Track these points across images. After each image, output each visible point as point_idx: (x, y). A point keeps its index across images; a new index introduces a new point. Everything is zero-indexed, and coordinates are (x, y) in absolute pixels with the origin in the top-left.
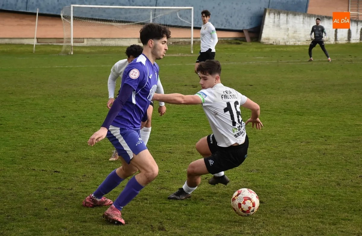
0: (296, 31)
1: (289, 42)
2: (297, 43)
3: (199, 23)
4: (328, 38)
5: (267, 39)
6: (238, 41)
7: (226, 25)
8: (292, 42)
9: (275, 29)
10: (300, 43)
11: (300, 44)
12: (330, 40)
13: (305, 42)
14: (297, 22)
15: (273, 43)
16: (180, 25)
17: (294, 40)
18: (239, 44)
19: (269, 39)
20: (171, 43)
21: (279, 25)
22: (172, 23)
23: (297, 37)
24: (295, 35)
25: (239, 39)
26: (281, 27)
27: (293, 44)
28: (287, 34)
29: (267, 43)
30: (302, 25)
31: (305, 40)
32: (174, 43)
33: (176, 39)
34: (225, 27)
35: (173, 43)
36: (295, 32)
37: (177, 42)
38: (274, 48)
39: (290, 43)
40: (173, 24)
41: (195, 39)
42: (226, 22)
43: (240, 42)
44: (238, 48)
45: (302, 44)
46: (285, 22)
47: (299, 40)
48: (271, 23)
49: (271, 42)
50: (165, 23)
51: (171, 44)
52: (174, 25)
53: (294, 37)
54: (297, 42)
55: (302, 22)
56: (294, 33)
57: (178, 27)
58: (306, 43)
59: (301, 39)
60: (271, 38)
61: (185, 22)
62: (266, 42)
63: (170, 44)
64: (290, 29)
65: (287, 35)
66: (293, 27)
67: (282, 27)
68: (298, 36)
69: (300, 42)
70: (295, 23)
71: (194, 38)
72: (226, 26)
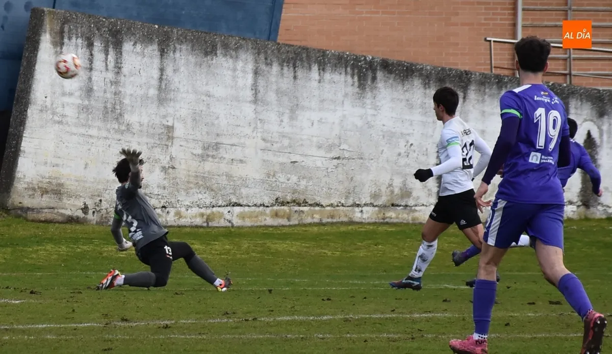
0: (217, 146)
1: (172, 211)
2: (221, 215)
4: (397, 191)
5: (45, 192)
8: (195, 210)
9: (94, 132)
10: (242, 216)
11: (237, 222)
12: (411, 202)
13: (268, 210)
14: (219, 91)
15: (80, 214)
17: (207, 199)
19: (57, 190)
21: (114, 109)
23: (223, 181)
24: (208, 166)
26: (126, 117)
27: (199, 221)
28: (165, 161)
29: (46, 215)
30: (248, 110)
31: (267, 201)
36: (211, 150)
38: (89, 240)
39: (179, 215)
45: (248, 223)
46: (153, 92)
47: (234, 200)
48: (71, 94)
49: (71, 207)
53: (203, 182)
54: (225, 210)
55: (248, 94)
56: (203, 158)
58: (276, 215)
59: (244, 191)
60: (71, 185)
62: (39, 210)
64: (180, 131)
65: (164, 169)
66: (196, 118)
67: (132, 118)
68: (229, 176)
69: (237, 210)
70: (209, 95)
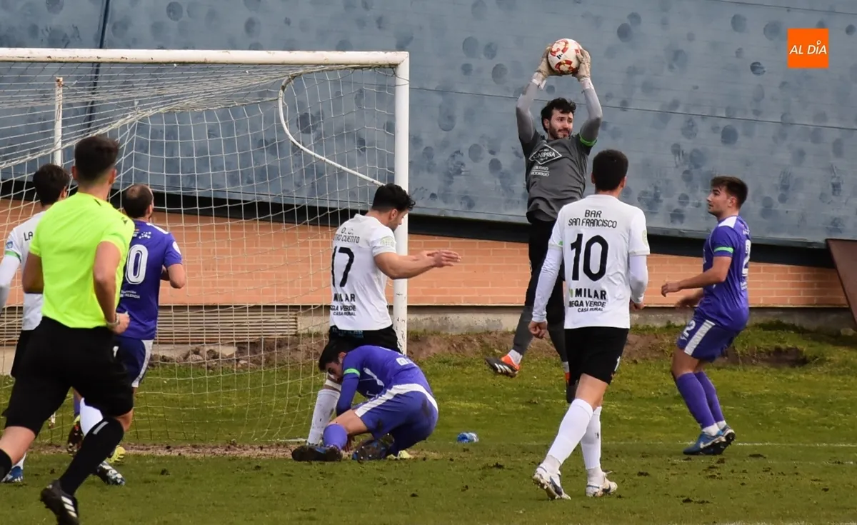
3: (460, 184)
6: (790, 342)
7: (684, 199)
16: (301, 197)
18: (800, 361)
20: (230, 351)
22: (233, 180)
25: (797, 320)
32: (255, 345)
33: (275, 317)
34: (677, 215)
35: (241, 347)
37: (281, 343)
40: (241, 193)
41: (423, 319)
42: (687, 176)
43: (805, 347)
44: (788, 399)
50: (173, 181)
51: (229, 360)
52: (254, 198)
57: (290, 218)
61: (342, 174)
63: (215, 356)
71: (411, 309)
72: (688, 208)
